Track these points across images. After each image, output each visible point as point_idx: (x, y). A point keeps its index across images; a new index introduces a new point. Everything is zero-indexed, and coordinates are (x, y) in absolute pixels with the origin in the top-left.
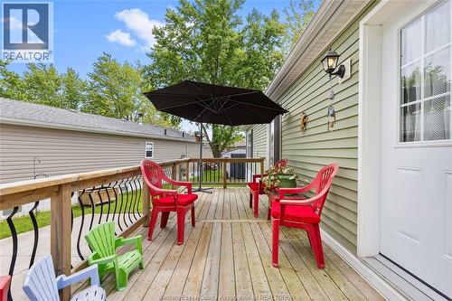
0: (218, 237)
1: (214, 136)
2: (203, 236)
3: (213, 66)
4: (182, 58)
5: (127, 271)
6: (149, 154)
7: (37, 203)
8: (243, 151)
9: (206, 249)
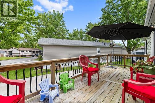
0: (105, 87)
1: (128, 44)
2: (99, 85)
3: (127, 14)
4: (113, 15)
5: (67, 89)
6: (99, 52)
7: (47, 66)
8: (143, 51)
9: (97, 91)
